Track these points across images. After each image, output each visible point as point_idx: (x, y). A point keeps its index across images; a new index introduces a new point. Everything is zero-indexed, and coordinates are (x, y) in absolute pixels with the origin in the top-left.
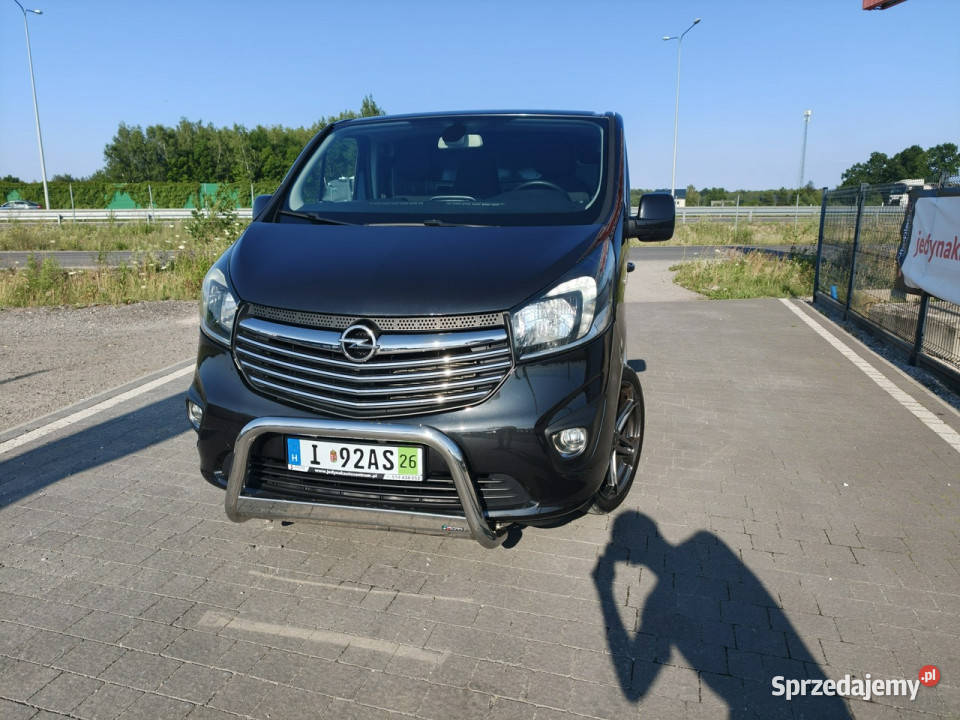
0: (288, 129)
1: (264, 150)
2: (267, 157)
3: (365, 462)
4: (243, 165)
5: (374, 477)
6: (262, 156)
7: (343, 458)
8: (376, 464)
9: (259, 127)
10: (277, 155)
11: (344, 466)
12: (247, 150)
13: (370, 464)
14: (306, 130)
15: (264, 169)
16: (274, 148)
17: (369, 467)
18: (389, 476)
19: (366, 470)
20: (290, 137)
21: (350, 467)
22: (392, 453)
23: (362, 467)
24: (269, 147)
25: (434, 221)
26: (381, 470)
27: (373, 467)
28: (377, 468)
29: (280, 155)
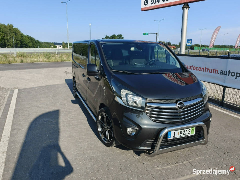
3: (185, 134)
18: (190, 135)
21: (182, 135)
22: (190, 130)
25: (158, 72)
26: (188, 134)
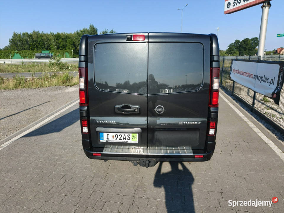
0: (67, 34)
1: (60, 40)
2: (61, 42)
4: (54, 45)
6: (59, 42)
9: (58, 33)
10: (64, 42)
12: (55, 40)
14: (72, 34)
15: (60, 46)
16: (63, 39)
20: (68, 36)
24: (61, 39)
29: (65, 41)
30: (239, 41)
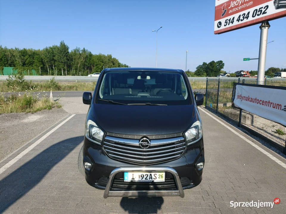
0: (34, 50)
1: (26, 56)
2: (27, 59)
4: (18, 61)
5: (151, 181)
6: (25, 58)
7: (142, 177)
8: (152, 178)
9: (24, 49)
10: (31, 58)
11: (142, 179)
12: (20, 56)
13: (150, 178)
14: (41, 50)
15: (26, 62)
16: (30, 56)
17: (150, 179)
18: (156, 181)
19: (149, 180)
20: (35, 52)
21: (144, 179)
22: (156, 174)
23: (148, 179)
24: (28, 55)
25: (148, 103)
27: (151, 179)
28: (152, 179)
29: (32, 58)
30: (206, 63)
